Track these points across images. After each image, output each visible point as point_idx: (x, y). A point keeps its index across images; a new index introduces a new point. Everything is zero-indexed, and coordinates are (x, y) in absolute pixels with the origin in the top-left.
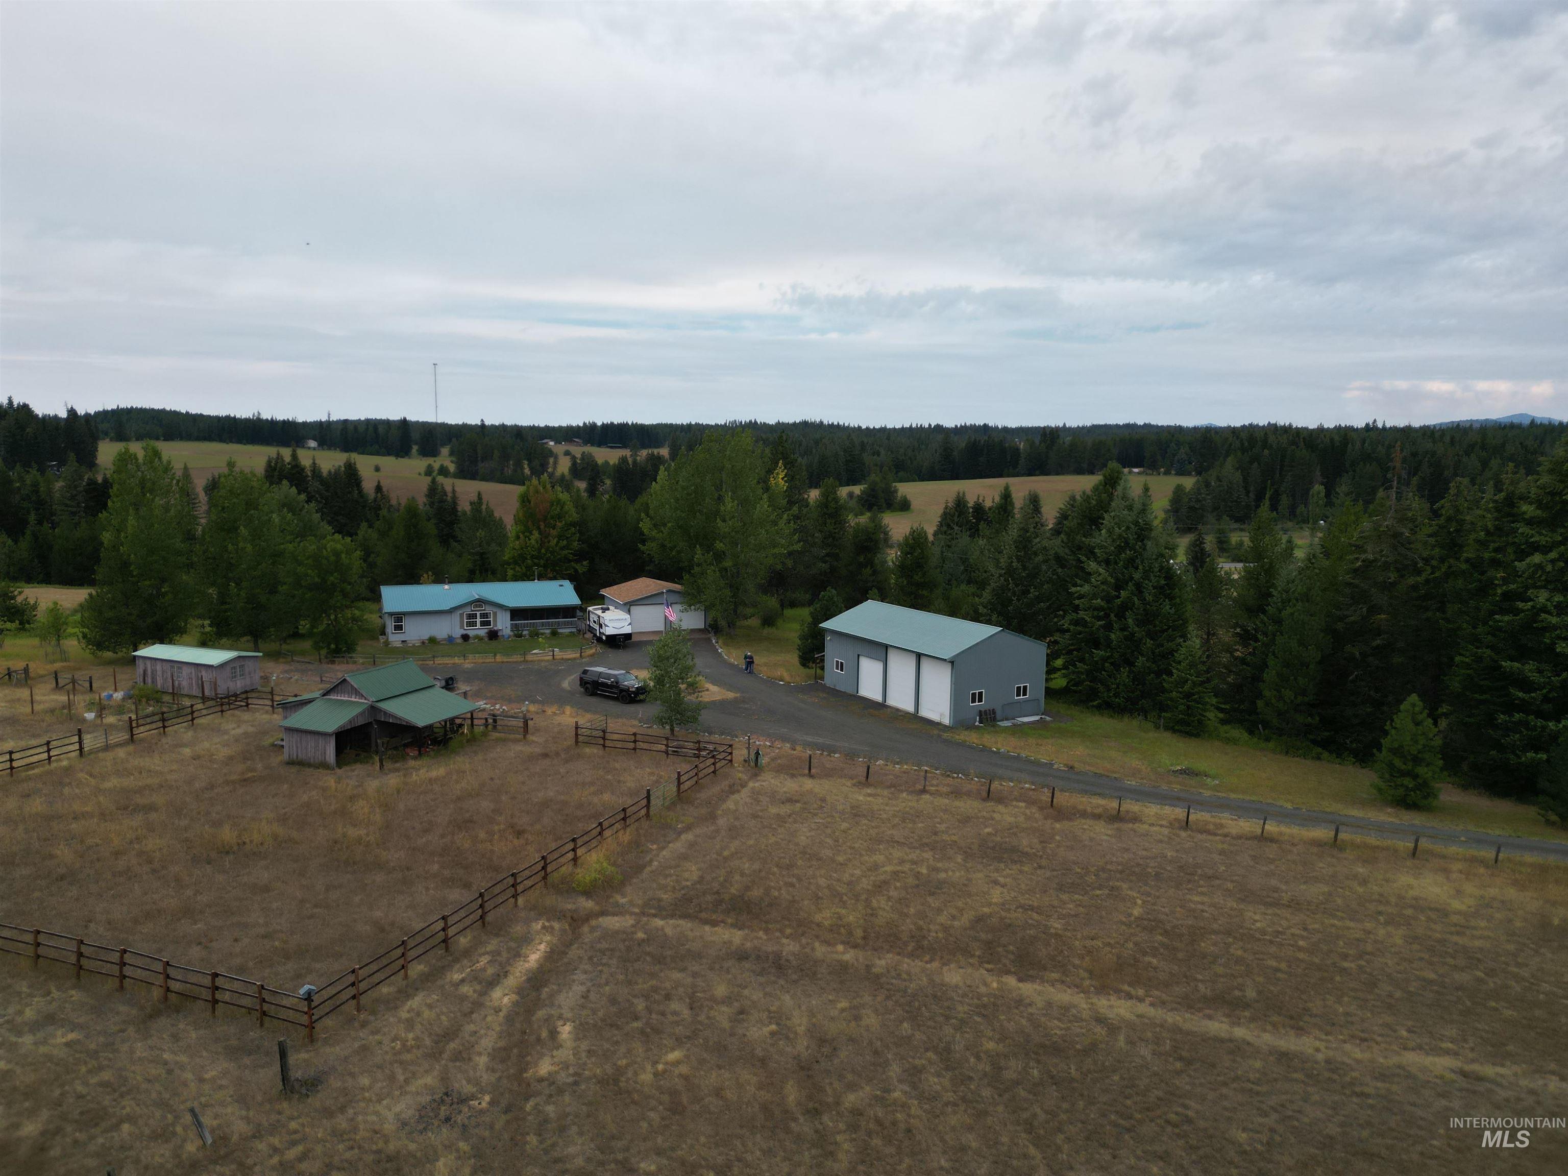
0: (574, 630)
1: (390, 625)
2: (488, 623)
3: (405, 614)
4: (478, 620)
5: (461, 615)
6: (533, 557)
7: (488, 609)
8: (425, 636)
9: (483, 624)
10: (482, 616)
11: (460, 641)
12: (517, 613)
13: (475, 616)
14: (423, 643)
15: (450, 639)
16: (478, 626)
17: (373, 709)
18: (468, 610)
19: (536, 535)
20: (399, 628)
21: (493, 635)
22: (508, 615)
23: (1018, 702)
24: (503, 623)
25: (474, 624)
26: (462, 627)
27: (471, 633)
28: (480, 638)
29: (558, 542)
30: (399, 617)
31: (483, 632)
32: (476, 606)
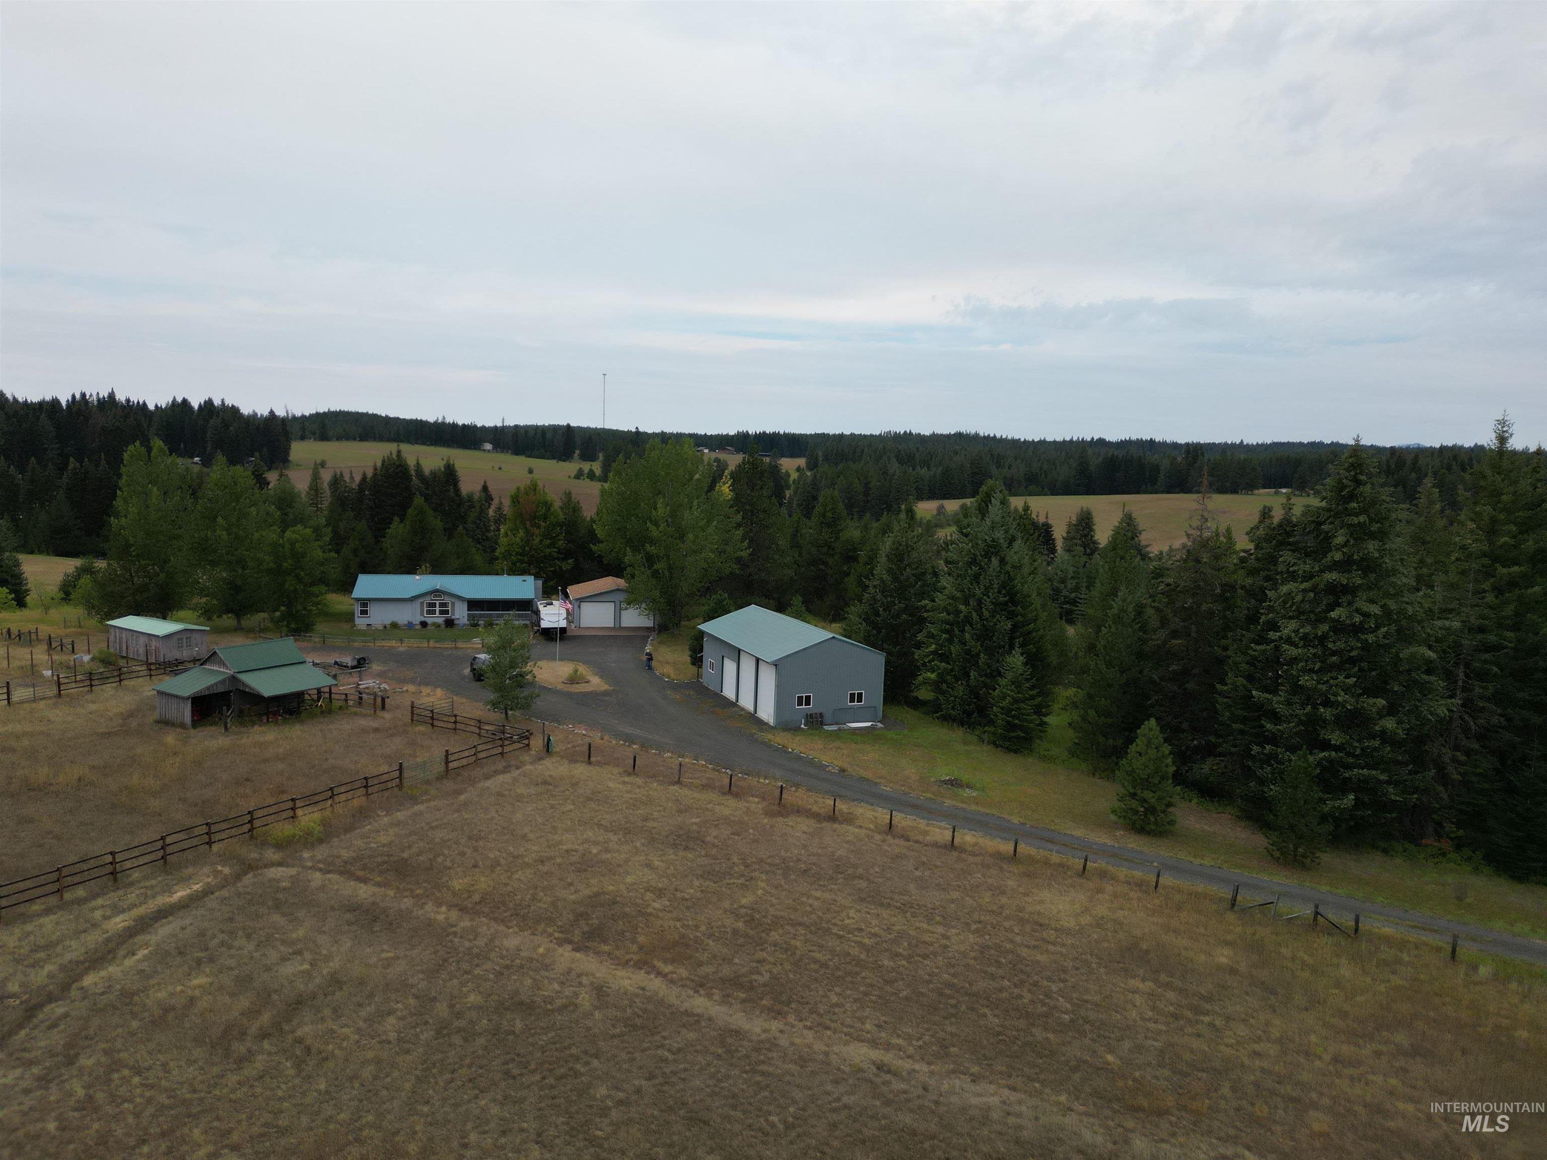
0: (528, 622)
1: (358, 609)
2: (447, 612)
3: (370, 600)
4: (437, 609)
5: (422, 603)
6: (517, 554)
7: (447, 600)
8: (388, 622)
9: (442, 612)
10: (442, 605)
11: (419, 627)
12: (474, 604)
13: (434, 605)
14: (385, 627)
15: (410, 625)
16: (437, 614)
17: (233, 679)
18: (428, 600)
19: (521, 533)
20: (364, 612)
21: (450, 623)
22: (465, 606)
23: (851, 708)
24: (461, 613)
25: (434, 612)
26: (422, 614)
27: (430, 621)
28: (438, 626)
29: (541, 541)
30: (365, 603)
31: (439, 619)
32: (436, 596)
